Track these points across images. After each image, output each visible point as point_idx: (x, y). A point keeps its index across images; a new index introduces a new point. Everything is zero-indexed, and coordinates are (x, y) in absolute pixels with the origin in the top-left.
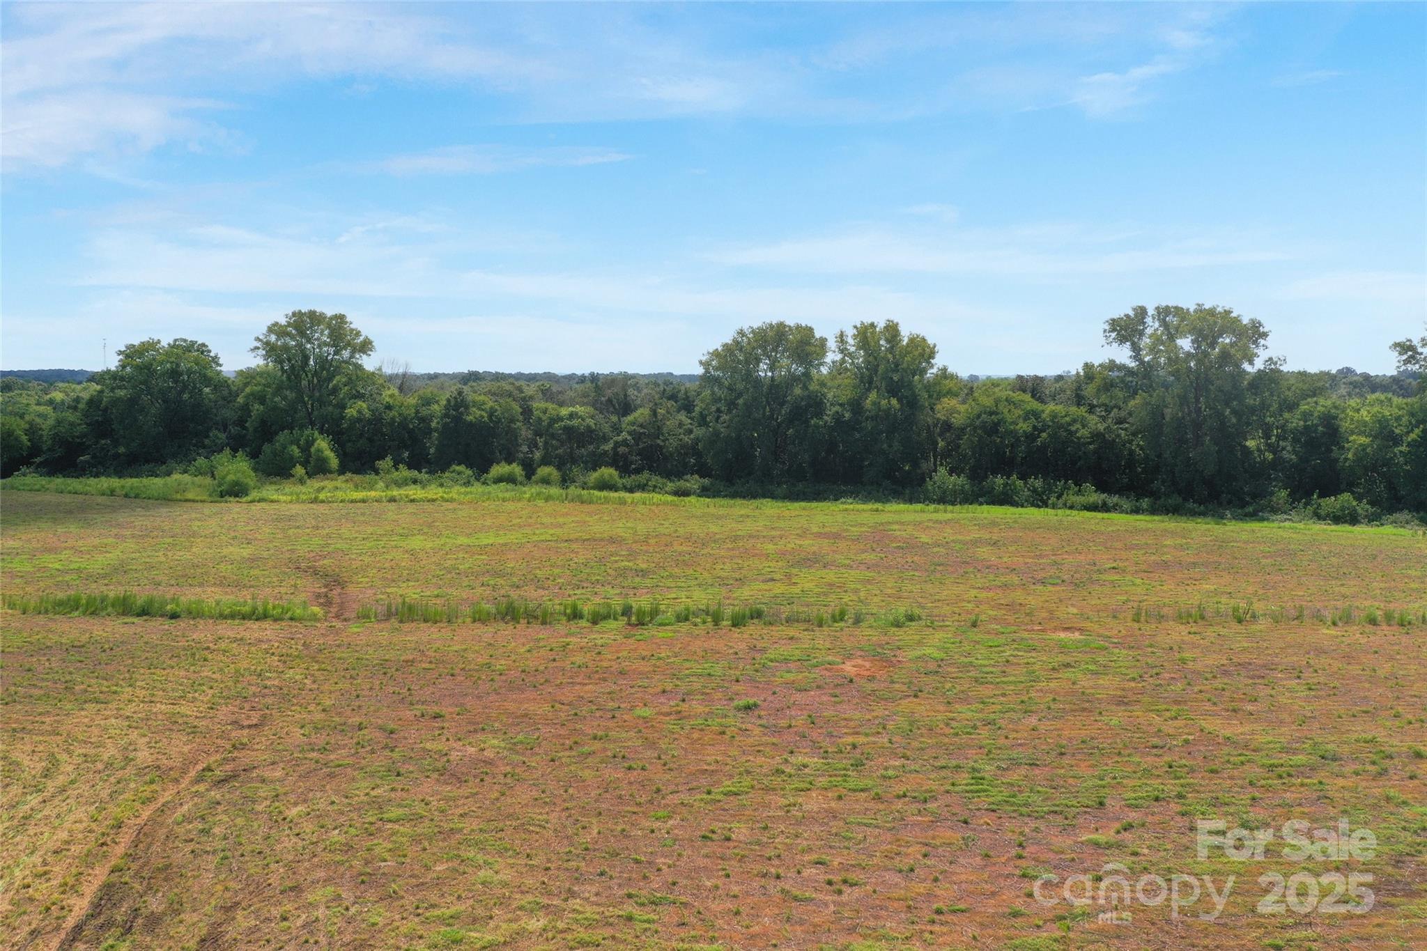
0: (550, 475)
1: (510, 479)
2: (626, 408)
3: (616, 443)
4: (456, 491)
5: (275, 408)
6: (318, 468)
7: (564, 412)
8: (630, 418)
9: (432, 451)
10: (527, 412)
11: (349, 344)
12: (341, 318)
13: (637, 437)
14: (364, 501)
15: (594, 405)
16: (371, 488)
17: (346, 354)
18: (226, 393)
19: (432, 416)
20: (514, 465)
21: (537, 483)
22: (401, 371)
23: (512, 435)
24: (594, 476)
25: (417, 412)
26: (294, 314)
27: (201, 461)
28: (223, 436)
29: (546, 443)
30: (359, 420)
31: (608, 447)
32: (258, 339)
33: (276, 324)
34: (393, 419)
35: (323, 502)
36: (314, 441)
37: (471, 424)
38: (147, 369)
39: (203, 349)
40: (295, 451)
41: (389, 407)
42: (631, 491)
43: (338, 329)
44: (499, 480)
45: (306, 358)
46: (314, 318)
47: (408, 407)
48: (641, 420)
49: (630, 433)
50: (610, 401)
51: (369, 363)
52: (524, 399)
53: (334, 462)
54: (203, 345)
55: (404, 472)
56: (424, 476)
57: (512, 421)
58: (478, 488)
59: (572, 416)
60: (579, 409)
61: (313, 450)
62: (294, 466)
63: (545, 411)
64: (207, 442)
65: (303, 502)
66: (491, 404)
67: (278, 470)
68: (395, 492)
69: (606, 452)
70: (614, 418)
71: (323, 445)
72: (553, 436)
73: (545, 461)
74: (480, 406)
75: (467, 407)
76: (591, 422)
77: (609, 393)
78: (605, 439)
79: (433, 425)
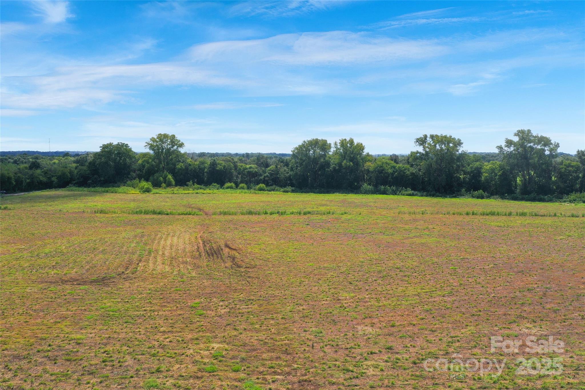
0: (244, 186)
1: (231, 188)
2: (267, 165)
3: (264, 176)
4: (216, 191)
5: (152, 165)
7: (248, 166)
8: (269, 168)
9: (206, 179)
10: (236, 167)
13: (271, 174)
14: (188, 193)
15: (257, 164)
16: (189, 190)
17: (175, 147)
19: (205, 168)
20: (232, 183)
21: (240, 189)
22: (192, 152)
23: (231, 174)
24: (258, 186)
25: (199, 167)
26: (159, 135)
27: (129, 182)
28: (134, 174)
29: (242, 177)
30: (180, 169)
31: (262, 177)
32: (147, 143)
33: (153, 138)
34: (192, 169)
35: (176, 194)
36: (167, 176)
37: (218, 170)
38: (110, 153)
40: (161, 179)
41: (190, 165)
42: (270, 191)
43: (173, 140)
44: (228, 188)
45: (163, 149)
47: (196, 165)
48: (272, 169)
49: (269, 173)
50: (262, 163)
51: (182, 150)
52: (234, 162)
53: (174, 183)
55: (196, 186)
56: (202, 187)
57: (231, 169)
58: (221, 190)
59: (250, 168)
60: (253, 166)
62: (162, 183)
63: (242, 166)
65: (170, 194)
66: (224, 164)
67: (157, 185)
68: (196, 191)
69: (261, 179)
70: (263, 169)
71: (170, 177)
72: (244, 174)
73: (242, 182)
74: (221, 165)
75: (216, 165)
76: (256, 170)
77: (262, 160)
78: (261, 175)
79: (206, 170)
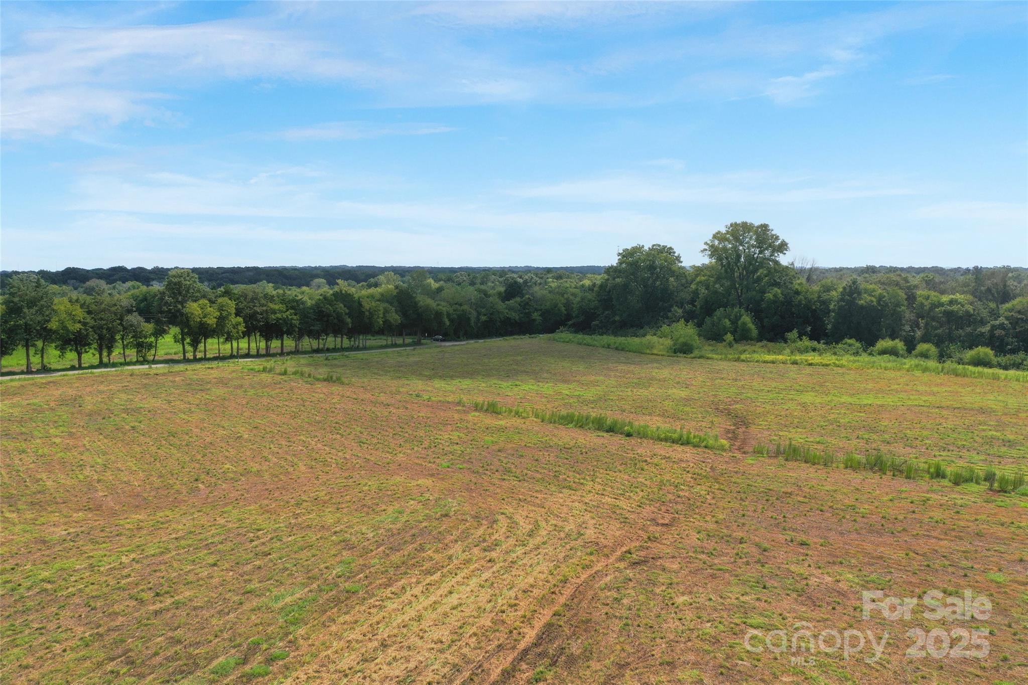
0: (928, 350)
1: (893, 352)
2: (1005, 296)
3: (993, 326)
4: (846, 360)
5: (716, 292)
6: (742, 336)
7: (945, 299)
8: (1008, 305)
9: (829, 327)
10: (911, 298)
11: (770, 246)
12: (765, 227)
13: (1015, 322)
14: (773, 362)
15: (973, 293)
16: (780, 354)
17: (767, 253)
18: (684, 281)
19: (830, 300)
20: (897, 341)
21: (916, 356)
22: (809, 266)
23: (897, 317)
24: (970, 354)
25: (819, 297)
26: (731, 225)
27: (665, 328)
28: (680, 311)
29: (927, 324)
30: (774, 302)
31: (986, 329)
32: (706, 243)
33: (719, 233)
34: (800, 301)
35: (743, 361)
36: (741, 316)
37: (862, 307)
38: (635, 265)
39: (670, 251)
40: (727, 322)
41: (797, 293)
42: (1006, 368)
43: (763, 236)
44: (883, 352)
45: (739, 256)
46: (746, 227)
47: (812, 293)
48: (1019, 307)
49: (1007, 318)
50: (989, 290)
51: (784, 260)
52: (909, 288)
53: (755, 332)
54: (671, 248)
55: (806, 342)
56: (821, 346)
57: (898, 305)
58: (865, 358)
59: (951, 302)
60: (958, 296)
61: (740, 323)
62: (726, 334)
63: (928, 298)
64: (670, 314)
65: (729, 360)
66: (880, 291)
67: (715, 336)
68: (798, 357)
69: (982, 334)
70: (993, 305)
71: (747, 319)
72: (933, 319)
73: (925, 339)
74: (870, 293)
75: (859, 293)
76: (970, 308)
77: (988, 283)
78: (983, 322)
79: (832, 307)
